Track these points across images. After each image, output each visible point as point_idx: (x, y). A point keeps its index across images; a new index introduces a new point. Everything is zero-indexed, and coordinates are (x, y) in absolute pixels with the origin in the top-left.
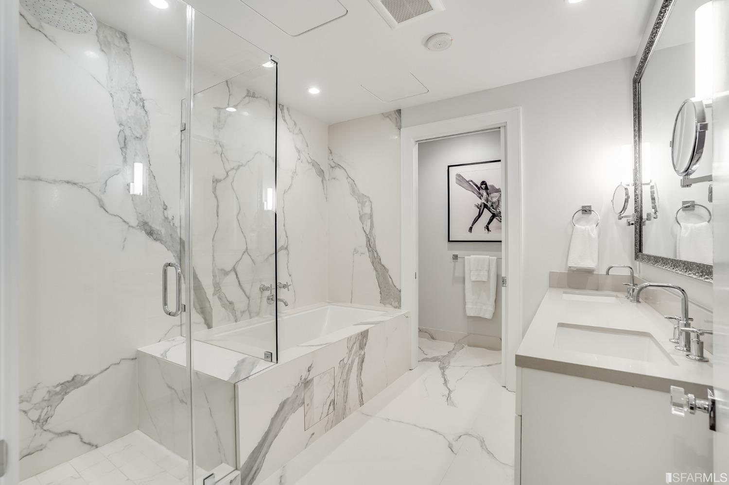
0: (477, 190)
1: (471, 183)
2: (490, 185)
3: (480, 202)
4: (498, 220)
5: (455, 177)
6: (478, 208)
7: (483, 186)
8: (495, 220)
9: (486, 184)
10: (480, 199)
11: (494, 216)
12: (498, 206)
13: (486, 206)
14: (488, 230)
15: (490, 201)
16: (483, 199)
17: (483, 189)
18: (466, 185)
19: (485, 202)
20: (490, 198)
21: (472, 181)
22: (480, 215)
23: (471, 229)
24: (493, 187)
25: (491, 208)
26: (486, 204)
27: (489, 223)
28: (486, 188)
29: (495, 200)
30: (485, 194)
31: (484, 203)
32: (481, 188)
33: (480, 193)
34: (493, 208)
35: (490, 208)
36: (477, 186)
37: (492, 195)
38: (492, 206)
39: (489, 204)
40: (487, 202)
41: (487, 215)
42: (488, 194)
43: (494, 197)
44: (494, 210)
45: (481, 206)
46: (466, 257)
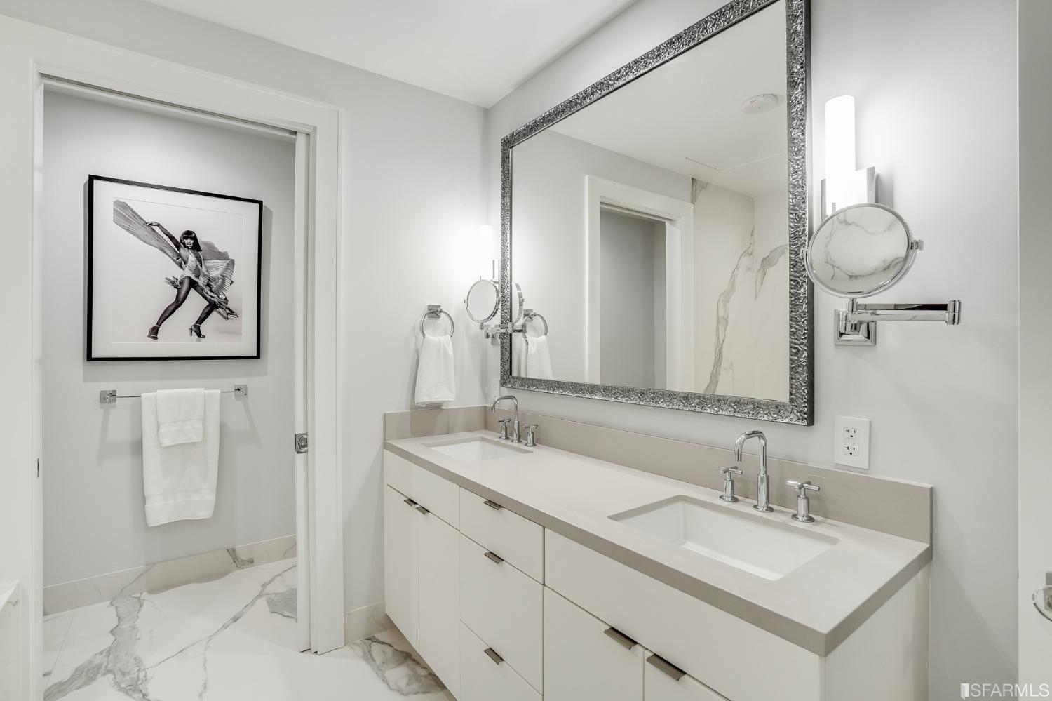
0: (174, 247)
1: (156, 228)
2: (205, 243)
3: (178, 273)
4: (222, 315)
5: (111, 207)
6: (176, 287)
7: (189, 242)
8: (214, 313)
9: (195, 239)
10: (181, 267)
11: (212, 306)
12: (222, 287)
13: (193, 284)
14: (199, 335)
15: (205, 276)
16: (187, 269)
17: (187, 247)
18: (143, 231)
19: (193, 277)
20: (204, 269)
21: (158, 225)
22: (178, 303)
23: (154, 332)
24: (211, 247)
25: (207, 289)
26: (195, 279)
27: (201, 320)
28: (196, 247)
29: (214, 273)
30: (192, 258)
31: (190, 278)
32: (184, 244)
33: (179, 256)
34: (212, 291)
35: (203, 289)
36: (172, 238)
37: (209, 263)
38: (208, 285)
39: (201, 282)
40: (198, 277)
41: (196, 304)
42: (199, 259)
43: (215, 269)
44: (212, 294)
45: (181, 283)
46: (143, 395)
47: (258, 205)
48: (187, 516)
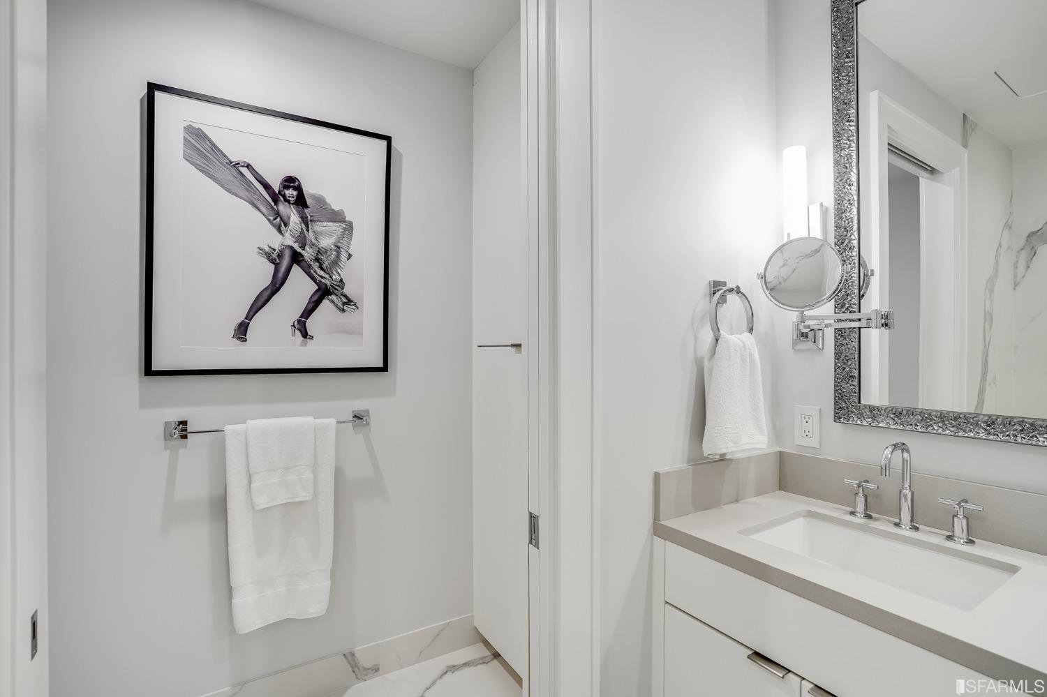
0: (270, 200)
1: (244, 171)
2: (314, 197)
3: (276, 241)
4: (336, 306)
5: (181, 134)
6: (272, 261)
7: (290, 193)
8: (326, 303)
9: (299, 189)
10: (280, 231)
11: (324, 292)
12: (336, 263)
13: (296, 258)
14: (305, 335)
15: (313, 245)
16: (287, 234)
17: (288, 202)
18: (227, 175)
19: (296, 247)
20: (311, 236)
21: (248, 166)
22: (276, 286)
23: (242, 331)
24: (320, 201)
25: (316, 266)
26: (299, 250)
27: (308, 312)
28: (301, 202)
29: (326, 242)
30: (294, 218)
31: (291, 248)
32: (284, 196)
33: (278, 214)
34: (322, 269)
35: (310, 266)
36: (267, 187)
37: (318, 227)
38: (317, 260)
39: (308, 254)
40: (303, 247)
41: (300, 287)
42: (304, 220)
43: (326, 235)
44: (322, 273)
45: (280, 256)
46: (228, 428)
47: (384, 143)
48: (291, 614)
